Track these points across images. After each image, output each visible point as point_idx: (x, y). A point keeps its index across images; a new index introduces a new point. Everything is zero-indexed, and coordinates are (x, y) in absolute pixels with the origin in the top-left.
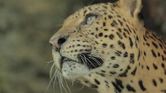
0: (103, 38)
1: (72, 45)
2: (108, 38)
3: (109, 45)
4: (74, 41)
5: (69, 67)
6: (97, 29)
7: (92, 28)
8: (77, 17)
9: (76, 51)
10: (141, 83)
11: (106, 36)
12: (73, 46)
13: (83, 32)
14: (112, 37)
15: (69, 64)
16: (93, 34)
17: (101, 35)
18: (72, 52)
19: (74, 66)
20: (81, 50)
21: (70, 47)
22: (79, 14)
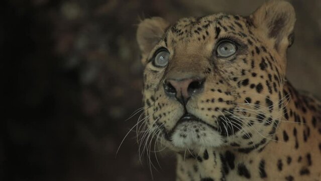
0: (247, 88)
1: (210, 98)
2: (254, 90)
3: (254, 100)
4: (213, 90)
5: (195, 133)
6: (243, 72)
7: (236, 69)
8: (204, 37)
9: (217, 109)
10: (262, 165)
11: (252, 86)
12: (213, 101)
13: (222, 73)
14: (259, 88)
15: (195, 127)
16: (235, 79)
17: (246, 82)
18: (209, 109)
19: (204, 132)
20: (224, 110)
21: (208, 101)
22: (207, 33)
